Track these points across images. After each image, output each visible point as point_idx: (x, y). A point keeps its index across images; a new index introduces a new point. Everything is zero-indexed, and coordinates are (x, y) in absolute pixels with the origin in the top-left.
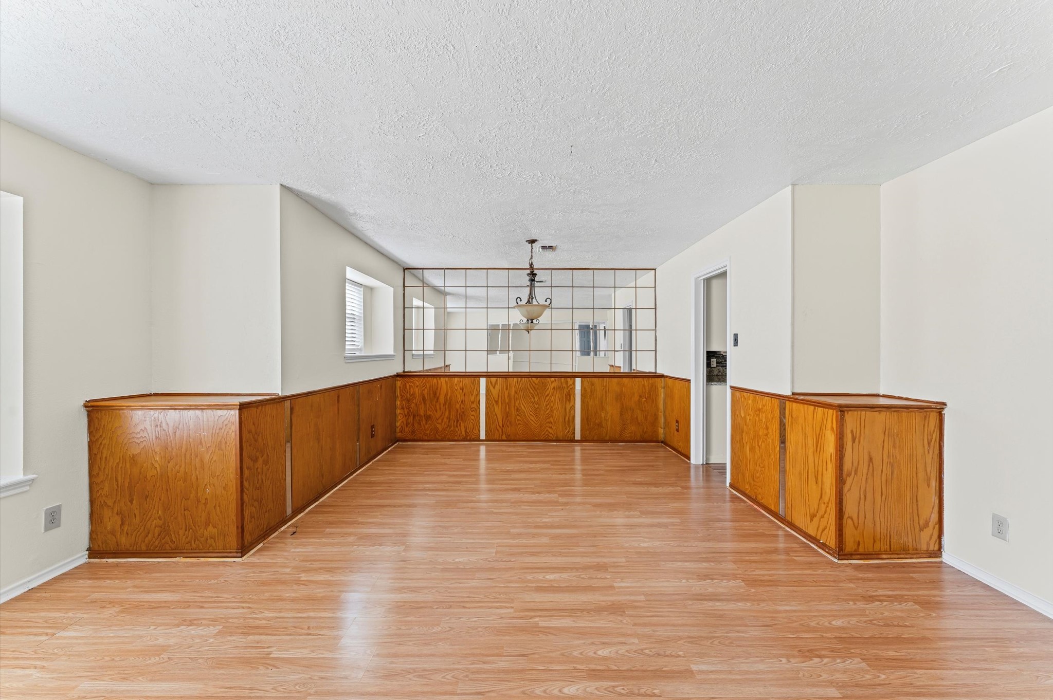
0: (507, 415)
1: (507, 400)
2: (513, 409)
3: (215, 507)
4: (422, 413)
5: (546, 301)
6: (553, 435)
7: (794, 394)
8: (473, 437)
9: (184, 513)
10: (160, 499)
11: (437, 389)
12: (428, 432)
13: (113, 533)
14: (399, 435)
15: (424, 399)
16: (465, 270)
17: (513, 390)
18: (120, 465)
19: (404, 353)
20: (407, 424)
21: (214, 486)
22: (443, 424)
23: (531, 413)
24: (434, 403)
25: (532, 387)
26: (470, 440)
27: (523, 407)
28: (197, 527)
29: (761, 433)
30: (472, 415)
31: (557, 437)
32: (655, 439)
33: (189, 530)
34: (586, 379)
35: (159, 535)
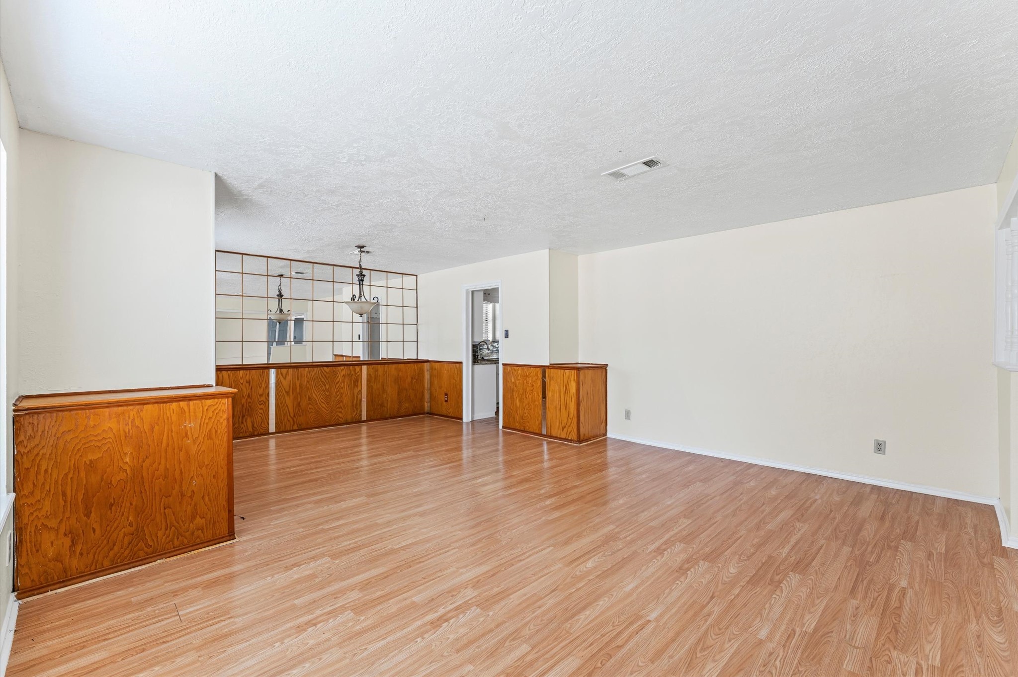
0: (299, 405)
1: (298, 390)
2: (304, 398)
3: (203, 497)
5: (374, 299)
6: (342, 419)
7: (550, 364)
8: (262, 431)
9: (165, 513)
10: (131, 504)
13: (58, 559)
16: (241, 255)
17: (305, 379)
18: (70, 476)
21: (202, 476)
23: (322, 401)
25: (323, 375)
26: (258, 435)
27: (314, 396)
28: (181, 522)
29: (528, 390)
30: (261, 409)
31: (346, 420)
32: (422, 412)
33: (171, 529)
34: (370, 366)
35: (129, 544)
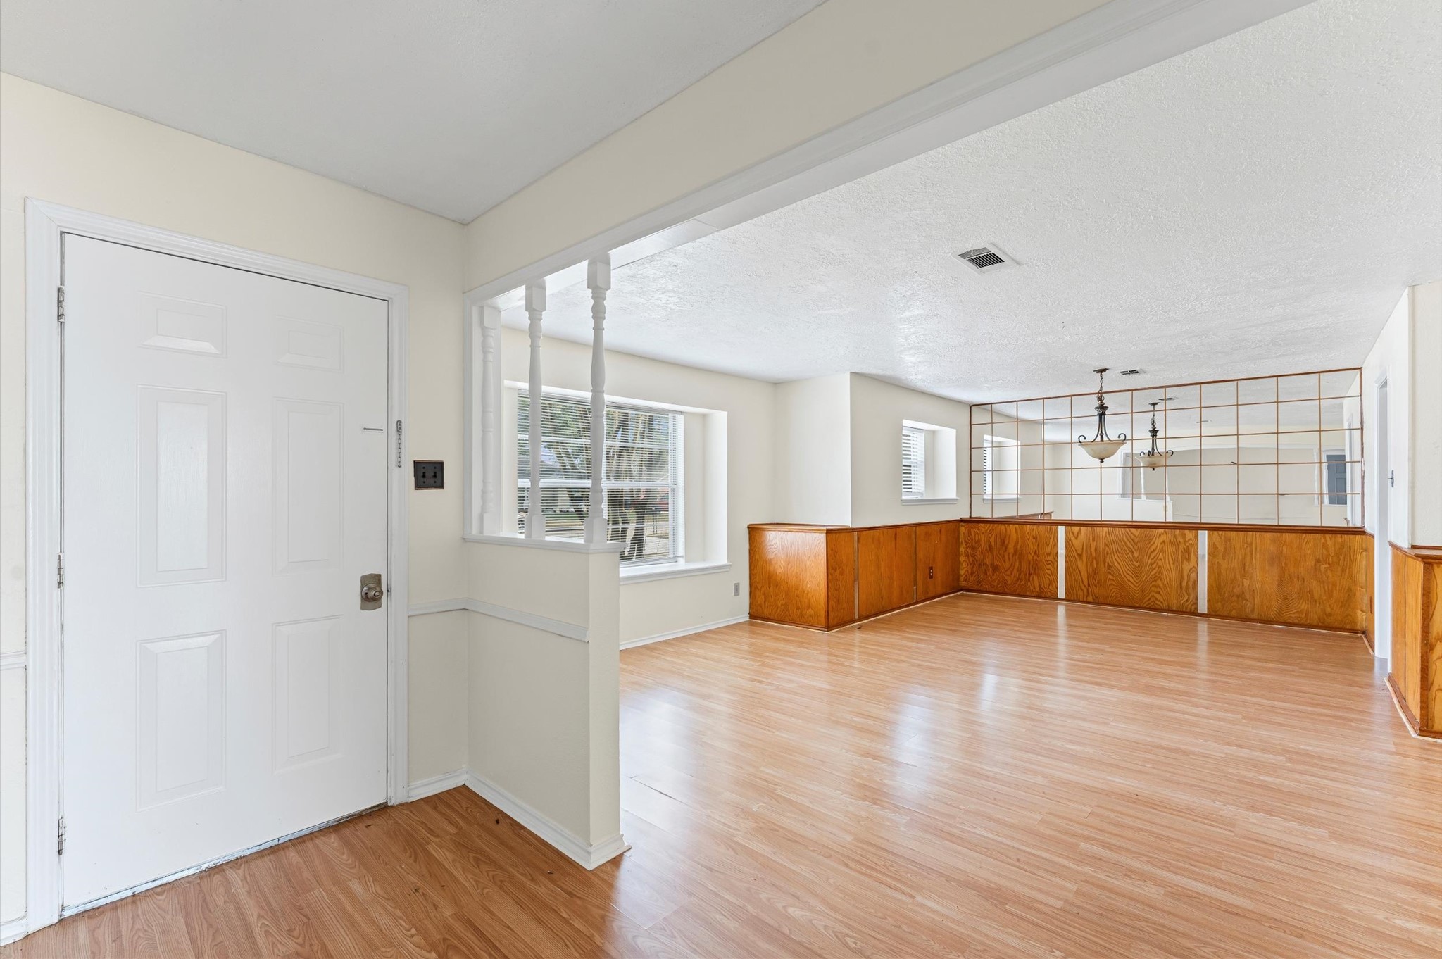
0: (1095, 571)
2: (1102, 565)
4: (988, 562)
5: (1119, 437)
6: (1162, 603)
8: (1050, 594)
10: (784, 588)
11: (1005, 537)
12: (995, 584)
13: (761, 605)
14: (963, 584)
15: (990, 546)
17: (1103, 542)
19: (971, 496)
20: (972, 573)
22: (1013, 576)
23: (1128, 572)
24: (1002, 552)
25: (1129, 539)
26: (1045, 598)
27: (1116, 563)
31: (1168, 606)
32: (1348, 626)
33: (799, 610)
35: (783, 611)
